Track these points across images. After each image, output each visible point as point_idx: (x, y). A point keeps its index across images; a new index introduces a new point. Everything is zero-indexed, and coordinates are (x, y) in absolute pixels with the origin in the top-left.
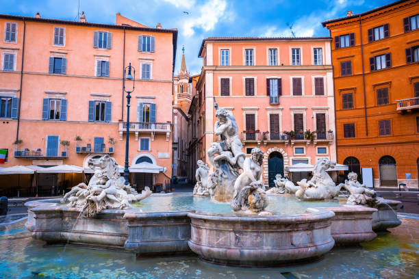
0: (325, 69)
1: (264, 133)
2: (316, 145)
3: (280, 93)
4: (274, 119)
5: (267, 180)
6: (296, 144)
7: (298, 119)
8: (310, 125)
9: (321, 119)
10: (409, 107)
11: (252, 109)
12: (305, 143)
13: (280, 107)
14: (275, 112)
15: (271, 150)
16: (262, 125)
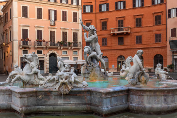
0: (78, 8)
1: (47, 42)
2: (73, 50)
3: (56, 19)
4: (52, 34)
5: (48, 69)
6: (63, 49)
7: (65, 34)
8: (70, 38)
9: (75, 35)
10: (116, 32)
11: (40, 27)
12: (67, 49)
13: (56, 27)
14: (53, 30)
15: (50, 52)
16: (46, 37)
